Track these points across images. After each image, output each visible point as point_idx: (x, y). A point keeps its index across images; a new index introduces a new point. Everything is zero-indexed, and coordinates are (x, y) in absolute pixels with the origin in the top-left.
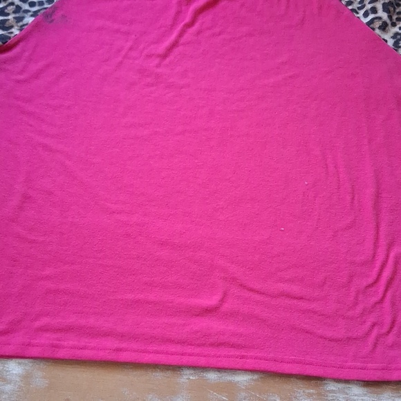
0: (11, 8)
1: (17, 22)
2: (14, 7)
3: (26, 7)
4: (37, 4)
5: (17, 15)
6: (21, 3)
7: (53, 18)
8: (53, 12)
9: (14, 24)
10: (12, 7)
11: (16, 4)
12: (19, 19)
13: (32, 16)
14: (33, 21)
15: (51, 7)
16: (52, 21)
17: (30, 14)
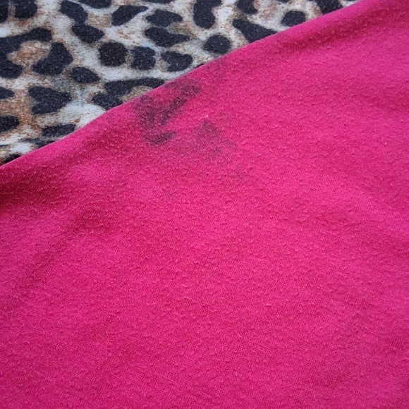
0: (34, 50)
1: (38, 111)
2: (48, 47)
3: (87, 57)
4: (130, 57)
5: (47, 82)
6: (75, 39)
7: (171, 125)
8: (178, 103)
9: (24, 114)
10: (38, 44)
11: (57, 37)
12: (47, 101)
13: (97, 100)
14: (93, 123)
15: (174, 84)
16: (163, 139)
17: (94, 89)
